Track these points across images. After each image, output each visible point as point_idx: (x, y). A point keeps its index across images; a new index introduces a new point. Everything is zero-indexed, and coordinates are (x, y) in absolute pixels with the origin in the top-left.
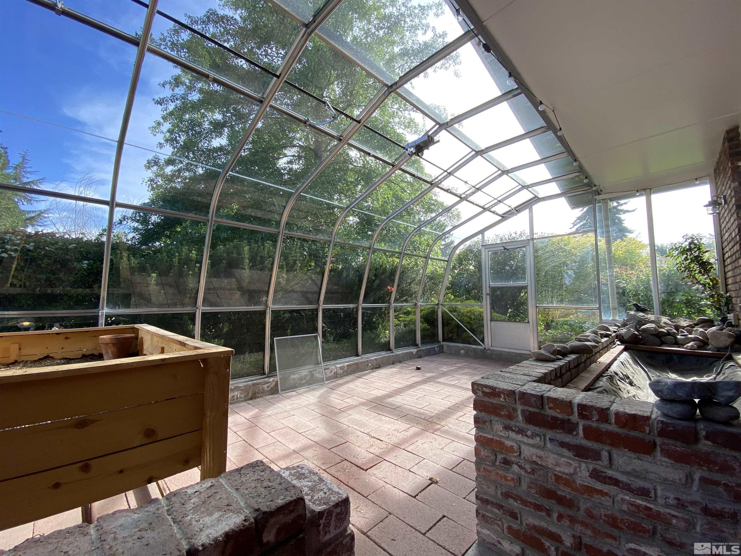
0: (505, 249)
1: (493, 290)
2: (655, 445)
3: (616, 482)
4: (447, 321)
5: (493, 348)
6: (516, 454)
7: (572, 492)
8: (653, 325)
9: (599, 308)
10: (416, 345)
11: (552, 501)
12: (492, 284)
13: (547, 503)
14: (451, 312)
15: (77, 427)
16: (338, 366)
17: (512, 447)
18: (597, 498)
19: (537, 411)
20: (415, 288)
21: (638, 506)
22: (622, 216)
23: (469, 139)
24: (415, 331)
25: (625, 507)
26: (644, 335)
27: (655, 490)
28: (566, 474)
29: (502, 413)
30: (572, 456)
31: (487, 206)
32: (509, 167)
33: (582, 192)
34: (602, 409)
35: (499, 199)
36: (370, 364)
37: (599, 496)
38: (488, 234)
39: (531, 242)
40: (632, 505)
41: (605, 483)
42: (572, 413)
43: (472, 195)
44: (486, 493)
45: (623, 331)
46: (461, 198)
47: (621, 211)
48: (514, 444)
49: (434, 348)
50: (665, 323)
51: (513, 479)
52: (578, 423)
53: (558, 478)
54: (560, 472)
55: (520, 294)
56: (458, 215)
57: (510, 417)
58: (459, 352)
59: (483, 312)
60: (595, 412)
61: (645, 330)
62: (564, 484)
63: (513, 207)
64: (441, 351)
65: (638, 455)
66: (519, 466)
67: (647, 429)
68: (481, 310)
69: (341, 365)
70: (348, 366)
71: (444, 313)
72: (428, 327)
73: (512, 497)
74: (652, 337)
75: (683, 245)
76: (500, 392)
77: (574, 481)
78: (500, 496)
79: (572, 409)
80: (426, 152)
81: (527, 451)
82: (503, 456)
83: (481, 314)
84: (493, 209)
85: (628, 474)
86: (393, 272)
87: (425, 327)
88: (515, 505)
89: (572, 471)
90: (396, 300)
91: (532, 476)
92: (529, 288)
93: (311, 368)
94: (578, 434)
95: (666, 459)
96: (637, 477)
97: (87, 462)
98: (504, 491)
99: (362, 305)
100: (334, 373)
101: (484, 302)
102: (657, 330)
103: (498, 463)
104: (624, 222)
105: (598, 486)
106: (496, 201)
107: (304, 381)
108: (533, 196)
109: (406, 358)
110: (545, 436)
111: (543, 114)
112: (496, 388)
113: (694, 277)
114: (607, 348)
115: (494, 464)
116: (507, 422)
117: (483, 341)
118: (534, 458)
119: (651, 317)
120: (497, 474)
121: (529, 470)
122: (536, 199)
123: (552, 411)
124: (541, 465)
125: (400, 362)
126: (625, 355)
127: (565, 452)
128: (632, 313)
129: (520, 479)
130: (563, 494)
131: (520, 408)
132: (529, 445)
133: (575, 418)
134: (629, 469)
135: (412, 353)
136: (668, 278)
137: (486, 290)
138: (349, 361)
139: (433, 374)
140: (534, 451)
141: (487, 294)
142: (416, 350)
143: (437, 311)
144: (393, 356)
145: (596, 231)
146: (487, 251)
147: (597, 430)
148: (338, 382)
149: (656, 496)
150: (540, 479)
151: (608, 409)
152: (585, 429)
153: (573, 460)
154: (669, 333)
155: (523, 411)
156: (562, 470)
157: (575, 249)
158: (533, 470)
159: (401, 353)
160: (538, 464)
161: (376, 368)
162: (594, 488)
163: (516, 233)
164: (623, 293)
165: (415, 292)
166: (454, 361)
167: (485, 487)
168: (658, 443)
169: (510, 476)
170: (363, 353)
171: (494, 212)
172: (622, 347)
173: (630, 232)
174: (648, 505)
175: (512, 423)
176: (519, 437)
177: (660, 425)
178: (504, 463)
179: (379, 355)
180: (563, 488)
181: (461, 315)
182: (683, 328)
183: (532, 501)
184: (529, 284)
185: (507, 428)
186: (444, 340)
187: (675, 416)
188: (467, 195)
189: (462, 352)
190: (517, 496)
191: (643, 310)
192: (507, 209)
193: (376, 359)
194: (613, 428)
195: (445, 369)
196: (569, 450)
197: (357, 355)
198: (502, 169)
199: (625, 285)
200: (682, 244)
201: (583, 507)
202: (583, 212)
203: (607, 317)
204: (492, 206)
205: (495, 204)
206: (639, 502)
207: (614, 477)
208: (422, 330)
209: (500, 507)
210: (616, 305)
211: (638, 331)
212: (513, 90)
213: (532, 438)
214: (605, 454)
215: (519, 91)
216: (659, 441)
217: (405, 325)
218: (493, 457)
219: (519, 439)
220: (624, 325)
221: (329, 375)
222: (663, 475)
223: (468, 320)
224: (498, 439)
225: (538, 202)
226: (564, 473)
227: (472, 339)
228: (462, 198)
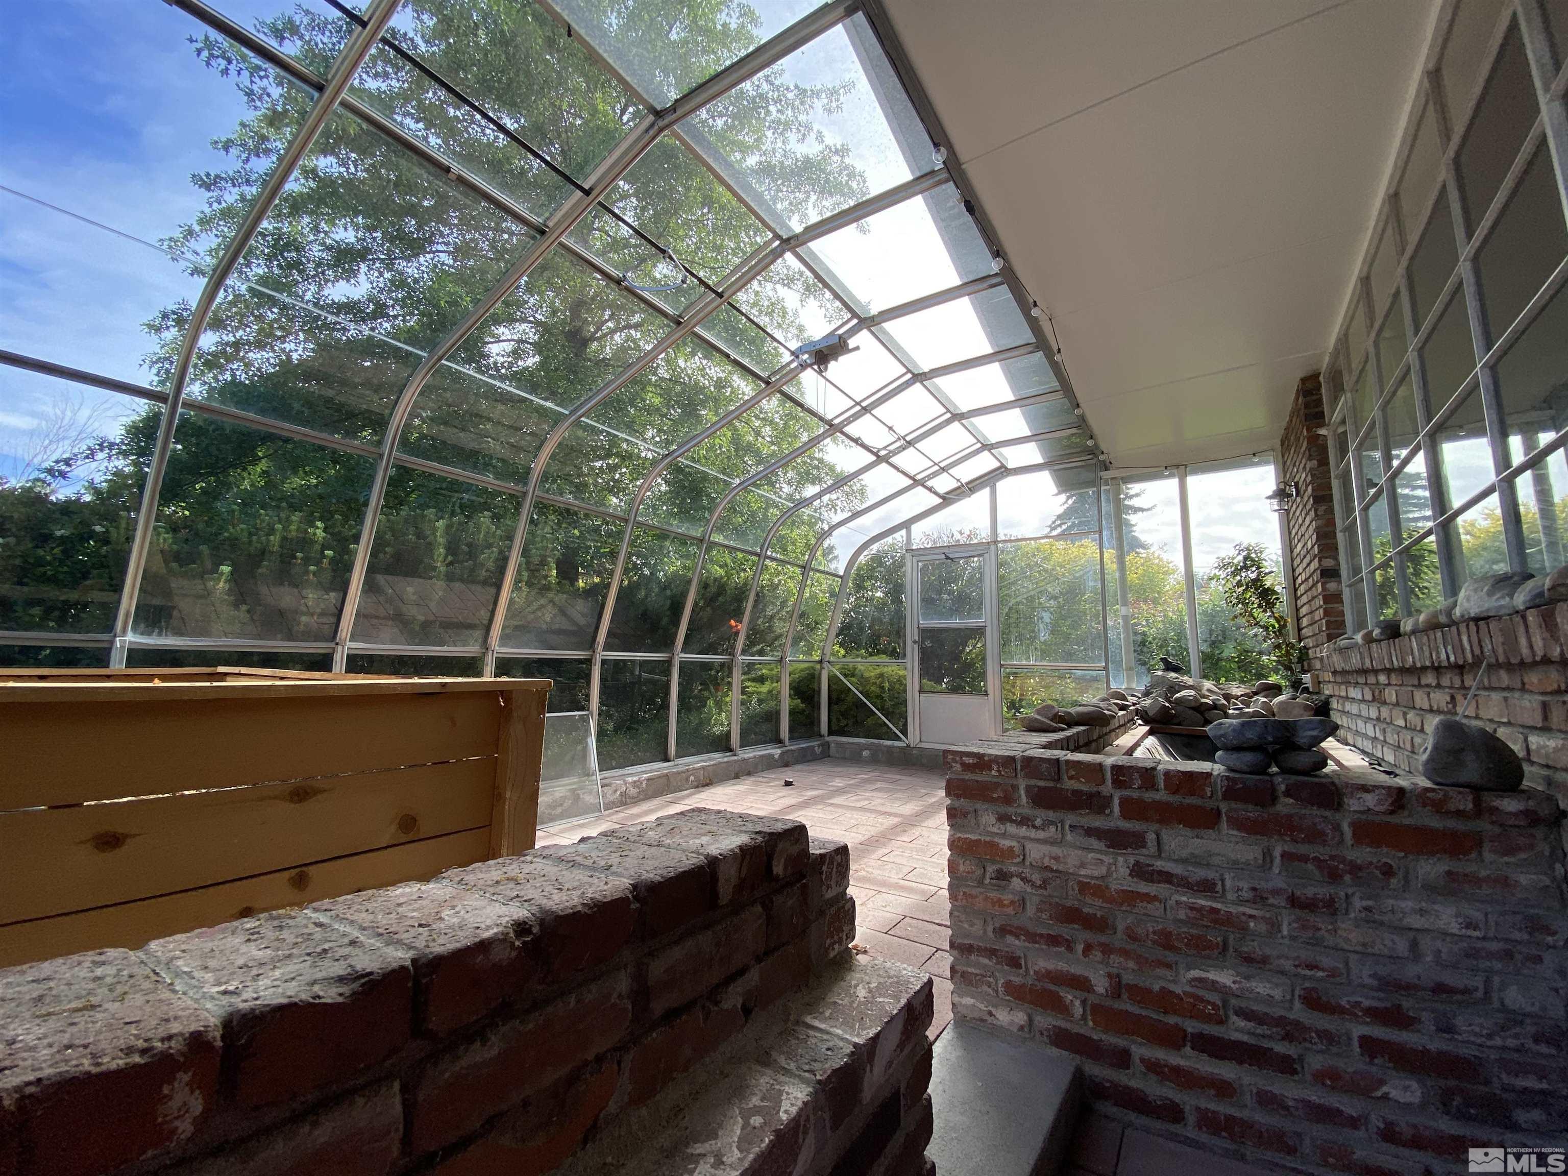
0: (947, 558)
1: (926, 633)
2: (1218, 813)
3: (1166, 877)
4: (838, 694)
5: (924, 745)
6: (1018, 860)
7: (1104, 905)
8: (1192, 693)
9: (1106, 668)
10: (779, 741)
11: (1076, 926)
12: (926, 623)
13: (1065, 930)
14: (845, 676)
15: (292, 801)
16: (630, 779)
17: (1011, 849)
18: (1142, 907)
19: (1050, 784)
20: (780, 627)
21: (1199, 909)
22: (1133, 518)
23: (905, 353)
24: (778, 713)
25: (1182, 915)
26: (1179, 708)
27: (1223, 880)
28: (1097, 878)
29: (995, 795)
30: (1104, 848)
31: (919, 477)
32: (964, 409)
33: (1080, 464)
34: (1146, 769)
35: (942, 465)
36: (692, 778)
37: (1145, 904)
38: (918, 529)
39: (993, 547)
40: (1192, 909)
41: (1152, 881)
42: (1103, 781)
43: (899, 452)
44: (967, 936)
45: (1148, 702)
46: (878, 456)
47: (1130, 507)
48: (1014, 844)
49: (813, 747)
50: (1209, 690)
51: (1012, 902)
52: (1111, 796)
53: (1084, 887)
54: (1086, 876)
55: (964, 649)
56: (862, 492)
57: (1008, 799)
58: (860, 755)
59: (905, 677)
60: (1136, 775)
61: (1180, 701)
62: (1094, 895)
63: (964, 481)
64: (824, 756)
65: (1196, 831)
66: (1022, 879)
67: (1208, 790)
68: (901, 673)
69: (635, 779)
70: (648, 780)
71: (832, 679)
72: (803, 706)
73: (1011, 933)
74: (1191, 712)
75: (1235, 561)
76: (990, 761)
77: (1107, 887)
78: (990, 934)
79: (1103, 776)
80: (832, 365)
81: (1036, 853)
82: (995, 867)
83: (901, 681)
84: (929, 483)
85: (1183, 861)
86: (740, 594)
87: (797, 705)
88: (1015, 944)
89: (1103, 870)
90: (744, 652)
91: (1045, 893)
92: (988, 630)
93: (574, 783)
94: (1112, 812)
95: (1235, 832)
96: (1198, 864)
97: (304, 869)
98: (997, 925)
99: (680, 656)
100: (621, 795)
101: (908, 659)
102: (1197, 700)
103: (987, 881)
104: (1134, 528)
105: (1143, 888)
106: (936, 468)
107: (559, 810)
108: (998, 464)
109: (760, 767)
110: (1062, 822)
111: (1034, 324)
112: (984, 755)
113: (1251, 615)
114: (1126, 726)
115: (980, 882)
116: (1003, 809)
117: (905, 732)
118: (1047, 862)
119: (1190, 681)
120: (986, 898)
121: (1039, 883)
122: (1003, 471)
123: (1073, 782)
124: (1057, 871)
125: (749, 774)
126: (1151, 741)
127: (1095, 843)
128: (1159, 673)
129: (1023, 900)
130: (1091, 911)
131: (1022, 784)
132: (1038, 841)
133: (1107, 788)
134: (1184, 853)
135: (772, 756)
136: (1211, 617)
137: (912, 634)
138: (651, 771)
139: (820, 792)
140: (1046, 849)
141: (915, 642)
142: (779, 751)
143: (820, 674)
144: (735, 761)
145: (1101, 532)
146: (915, 561)
147: (1140, 802)
148: (630, 812)
149: (1224, 890)
150: (1055, 894)
151: (1154, 769)
152: (1124, 802)
153: (1106, 853)
154: (1215, 706)
155: (1028, 789)
156: (1089, 872)
157: (1062, 566)
158: (1044, 882)
159: (751, 755)
160: (1052, 870)
161: (703, 786)
162: (1138, 893)
163: (961, 533)
164: (1143, 643)
165: (781, 635)
166: (852, 770)
167: (966, 926)
168: (1224, 811)
169: (1007, 897)
170: (679, 755)
171: (930, 489)
172: (1147, 728)
173: (1144, 546)
174: (1214, 905)
175: (1010, 810)
176: (1023, 831)
177: (1226, 783)
178: (998, 879)
179: (710, 759)
180: (1090, 901)
181: (863, 681)
182: (1237, 697)
183: (1044, 931)
184: (988, 624)
185: (1003, 818)
186: (831, 733)
187: (1245, 768)
188: (890, 452)
189: (865, 753)
190: (1018, 928)
191: (1176, 669)
192: (954, 484)
193: (703, 768)
194: (1161, 795)
195: (838, 783)
196: (1100, 839)
197: (667, 760)
198: (952, 410)
199: (1146, 629)
200: (1233, 558)
201: (1121, 926)
202: (1066, 506)
203: (1119, 684)
204: (930, 477)
205: (935, 474)
206: (1202, 902)
207: (1165, 869)
208: (792, 713)
209: (992, 953)
210: (1133, 664)
211: (1170, 702)
212: (989, 276)
213: (1043, 830)
214: (1151, 837)
215: (999, 279)
216: (1224, 807)
217: (760, 701)
218: (979, 872)
219: (1022, 834)
220: (1147, 694)
221: (611, 798)
222: (1232, 856)
223: (878, 690)
224: (988, 839)
225: (1007, 475)
226: (1092, 878)
227: (884, 729)
228: (881, 458)
